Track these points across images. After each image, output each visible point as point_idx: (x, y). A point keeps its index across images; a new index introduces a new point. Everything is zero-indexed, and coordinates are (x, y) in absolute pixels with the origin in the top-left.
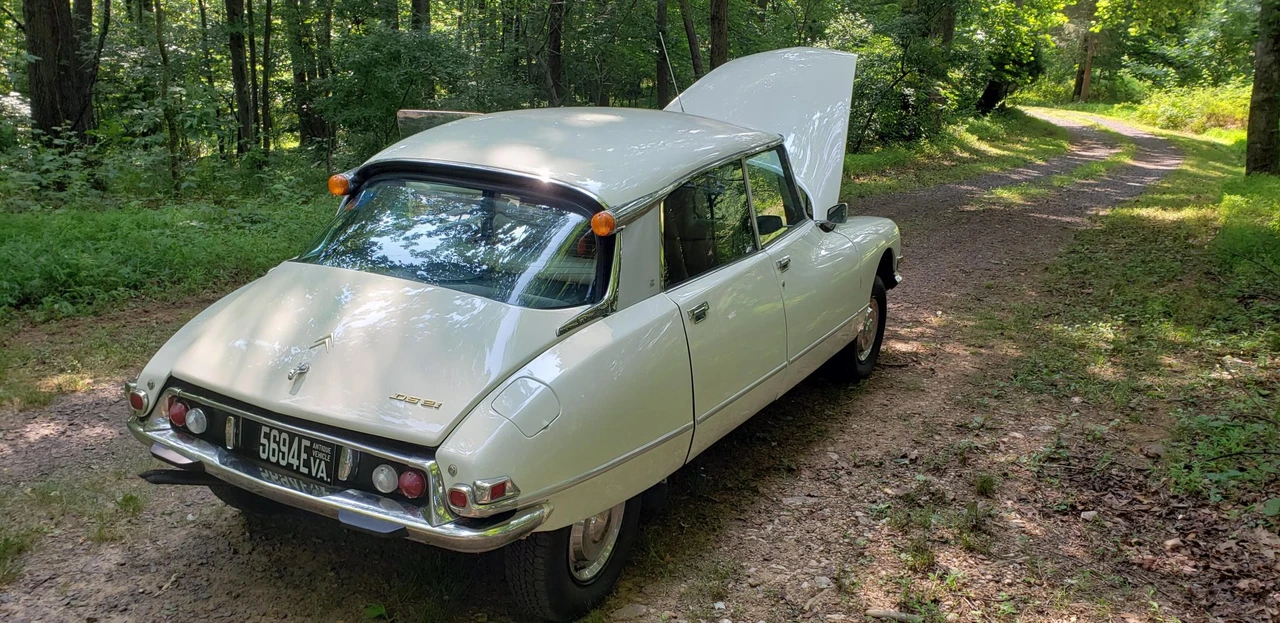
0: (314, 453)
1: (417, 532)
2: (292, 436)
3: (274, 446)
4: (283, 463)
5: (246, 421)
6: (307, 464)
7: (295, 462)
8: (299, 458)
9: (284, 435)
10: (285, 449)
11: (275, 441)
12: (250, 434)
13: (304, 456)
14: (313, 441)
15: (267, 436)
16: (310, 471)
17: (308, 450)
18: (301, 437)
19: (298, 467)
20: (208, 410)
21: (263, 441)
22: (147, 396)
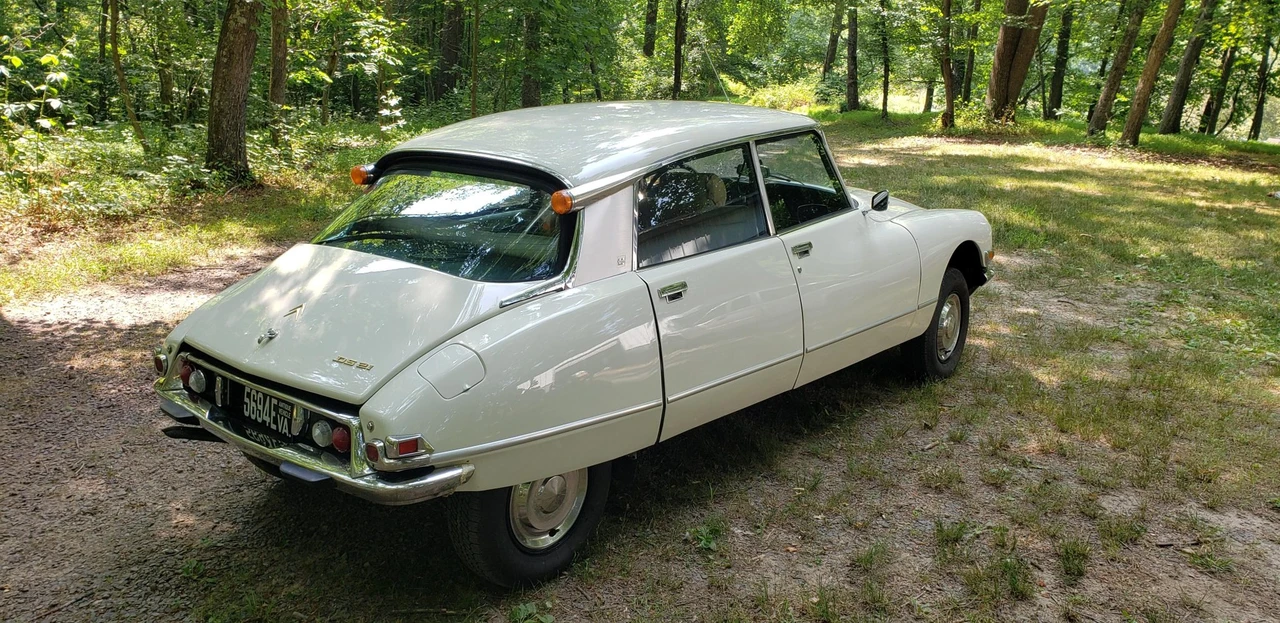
0: (280, 410)
1: (343, 484)
2: (265, 395)
3: (253, 404)
4: (260, 420)
5: (233, 383)
6: (276, 422)
7: (267, 419)
8: (270, 416)
9: (260, 395)
10: (260, 407)
11: (254, 401)
12: (236, 393)
13: (273, 414)
14: (279, 400)
15: (249, 395)
16: (277, 427)
17: (276, 408)
18: (271, 397)
19: (270, 424)
20: (207, 372)
21: (246, 400)
22: (167, 360)
